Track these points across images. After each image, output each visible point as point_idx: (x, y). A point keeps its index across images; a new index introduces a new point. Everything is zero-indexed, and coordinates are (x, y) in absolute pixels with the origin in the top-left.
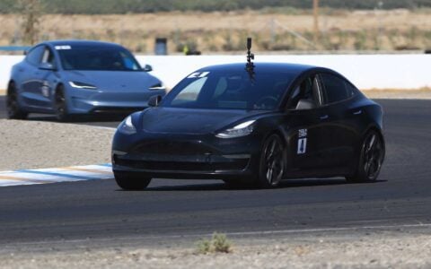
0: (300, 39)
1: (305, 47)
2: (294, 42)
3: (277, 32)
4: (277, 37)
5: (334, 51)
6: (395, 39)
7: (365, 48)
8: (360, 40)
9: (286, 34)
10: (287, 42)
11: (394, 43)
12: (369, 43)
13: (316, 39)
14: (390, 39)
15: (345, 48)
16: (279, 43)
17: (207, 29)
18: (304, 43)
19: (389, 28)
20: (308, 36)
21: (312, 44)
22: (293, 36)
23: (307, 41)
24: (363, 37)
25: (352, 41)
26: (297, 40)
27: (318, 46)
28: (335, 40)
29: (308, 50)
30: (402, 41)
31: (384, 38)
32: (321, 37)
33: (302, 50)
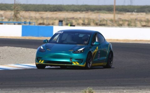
0: (109, 22)
2: (107, 23)
3: (100, 19)
4: (101, 21)
5: (120, 26)
7: (131, 26)
8: (130, 23)
9: (104, 20)
10: (104, 23)
11: (141, 24)
12: (133, 24)
13: (114, 22)
14: (140, 23)
15: (124, 25)
16: (101, 23)
17: (75, 17)
19: (139, 19)
20: (111, 21)
21: (112, 23)
22: (106, 21)
23: (111, 23)
24: (131, 22)
25: (127, 23)
26: (108, 22)
27: (115, 24)
28: (121, 23)
29: (111, 26)
30: (144, 24)
31: (138, 23)
32: (116, 21)
33: (109, 25)
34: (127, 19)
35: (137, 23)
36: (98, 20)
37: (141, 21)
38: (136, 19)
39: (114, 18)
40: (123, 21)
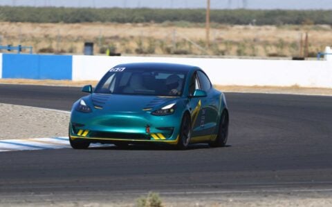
0: (195, 47)
1: (199, 52)
2: (191, 48)
3: (176, 41)
4: (177, 45)
5: (221, 56)
6: (268, 48)
7: (245, 54)
8: (241, 48)
9: (184, 41)
10: (186, 48)
11: (266, 51)
12: (248, 50)
13: (207, 46)
14: (265, 48)
15: (229, 54)
16: (180, 48)
17: (122, 36)
18: (198, 50)
19: (262, 39)
20: (201, 43)
21: (204, 49)
22: (190, 44)
23: (201, 48)
25: (235, 48)
26: (193, 47)
27: (209, 52)
28: (222, 47)
29: (201, 54)
30: (273, 50)
31: (260, 49)
32: (210, 45)
33: (196, 54)
34: (236, 40)
35: (257, 49)
36: (172, 42)
37: (266, 44)
38: (255, 40)
39: (208, 37)
40: (226, 43)
